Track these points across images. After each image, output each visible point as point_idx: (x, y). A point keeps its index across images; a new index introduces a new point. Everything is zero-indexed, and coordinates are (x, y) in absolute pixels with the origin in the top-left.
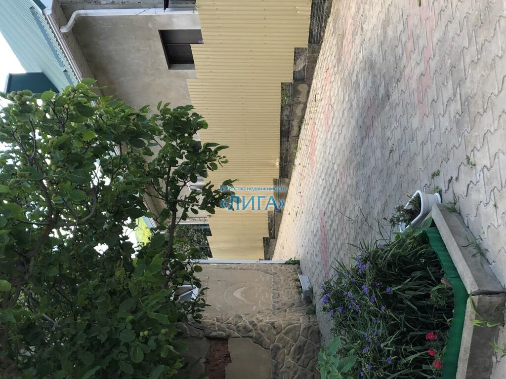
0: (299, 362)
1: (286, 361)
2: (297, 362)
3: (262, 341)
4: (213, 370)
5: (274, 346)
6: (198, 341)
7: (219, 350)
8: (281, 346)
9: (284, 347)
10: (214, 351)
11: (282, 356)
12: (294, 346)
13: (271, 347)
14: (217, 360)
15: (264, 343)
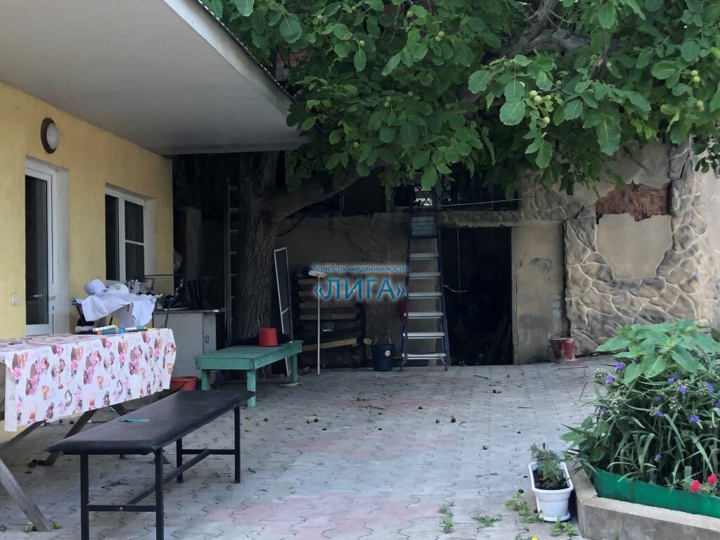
0: (640, 318)
1: (640, 299)
2: (640, 315)
3: (668, 264)
4: (624, 196)
5: (662, 282)
6: (663, 171)
7: (652, 202)
8: (663, 291)
9: (662, 296)
10: (651, 195)
11: (647, 293)
12: (662, 310)
13: (660, 277)
14: (638, 201)
15: (665, 267)
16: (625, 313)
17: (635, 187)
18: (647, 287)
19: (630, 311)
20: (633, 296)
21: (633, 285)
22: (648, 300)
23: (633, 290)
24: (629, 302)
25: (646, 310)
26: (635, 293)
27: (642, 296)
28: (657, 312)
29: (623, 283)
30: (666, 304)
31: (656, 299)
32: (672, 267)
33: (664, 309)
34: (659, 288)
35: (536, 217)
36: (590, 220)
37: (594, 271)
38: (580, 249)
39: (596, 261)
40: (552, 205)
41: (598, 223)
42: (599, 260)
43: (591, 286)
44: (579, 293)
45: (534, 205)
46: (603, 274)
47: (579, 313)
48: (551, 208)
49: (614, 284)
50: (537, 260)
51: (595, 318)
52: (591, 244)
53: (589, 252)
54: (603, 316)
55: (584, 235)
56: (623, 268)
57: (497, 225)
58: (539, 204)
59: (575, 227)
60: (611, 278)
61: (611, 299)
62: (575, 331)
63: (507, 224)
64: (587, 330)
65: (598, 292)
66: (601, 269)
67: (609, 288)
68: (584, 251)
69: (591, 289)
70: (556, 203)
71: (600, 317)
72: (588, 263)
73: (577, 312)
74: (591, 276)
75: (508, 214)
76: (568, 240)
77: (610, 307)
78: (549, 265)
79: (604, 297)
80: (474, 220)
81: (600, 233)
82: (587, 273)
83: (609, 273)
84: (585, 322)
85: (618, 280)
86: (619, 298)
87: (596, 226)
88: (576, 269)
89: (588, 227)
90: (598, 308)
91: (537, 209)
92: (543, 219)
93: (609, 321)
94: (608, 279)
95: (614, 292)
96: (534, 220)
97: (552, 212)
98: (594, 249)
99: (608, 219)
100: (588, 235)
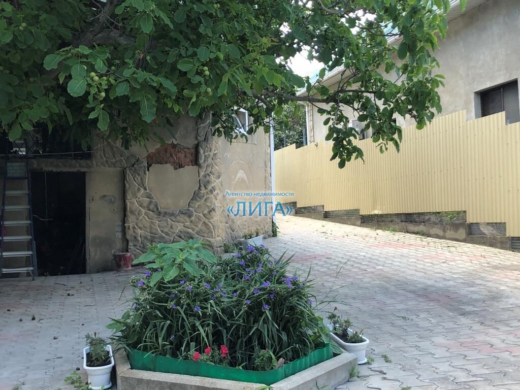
0: (177, 237)
1: (177, 224)
2: (176, 235)
3: (196, 200)
4: (166, 152)
5: (192, 212)
6: (193, 135)
7: (185, 157)
8: (193, 218)
9: (191, 222)
10: (185, 152)
11: (182, 220)
12: (192, 232)
13: (191, 209)
14: (176, 156)
15: (194, 201)
16: (167, 234)
17: (174, 146)
18: (181, 215)
19: (170, 233)
20: (172, 222)
21: (173, 215)
22: (183, 224)
23: (172, 218)
24: (169, 227)
25: (181, 232)
26: (173, 220)
27: (178, 222)
28: (188, 233)
29: (165, 213)
30: (194, 227)
31: (188, 224)
32: (199, 202)
33: (193, 231)
34: (190, 216)
35: (104, 166)
36: (143, 168)
37: (145, 204)
38: (136, 188)
39: (147, 197)
40: (116, 157)
41: (148, 170)
42: (149, 196)
43: (143, 215)
44: (135, 220)
45: (103, 156)
46: (152, 207)
47: (135, 235)
48: (115, 159)
49: (160, 213)
50: (105, 196)
51: (146, 238)
52: (143, 185)
53: (142, 191)
54: (151, 236)
55: (139, 179)
56: (166, 202)
57: (75, 170)
58: (107, 155)
59: (132, 173)
60: (158, 209)
61: (157, 224)
62: (132, 247)
63: (83, 170)
64: (140, 247)
65: (148, 219)
66: (150, 202)
67: (156, 216)
68: (139, 189)
69: (144, 217)
70: (119, 156)
71: (149, 237)
72: (141, 199)
73: (133, 234)
74: (144, 208)
75: (83, 162)
76: (127, 181)
77: (157, 230)
78: (113, 200)
79: (152, 223)
80: (57, 166)
81: (150, 177)
82: (140, 206)
83: (156, 206)
84: (139, 241)
85: (162, 211)
86: (163, 224)
87: (147, 172)
88: (132, 203)
89: (141, 173)
90: (148, 230)
91: (105, 159)
92: (109, 166)
93: (156, 240)
94: (155, 210)
95: (159, 220)
96: (102, 167)
97: (116, 162)
98: (145, 189)
99: (155, 167)
100: (141, 179)
